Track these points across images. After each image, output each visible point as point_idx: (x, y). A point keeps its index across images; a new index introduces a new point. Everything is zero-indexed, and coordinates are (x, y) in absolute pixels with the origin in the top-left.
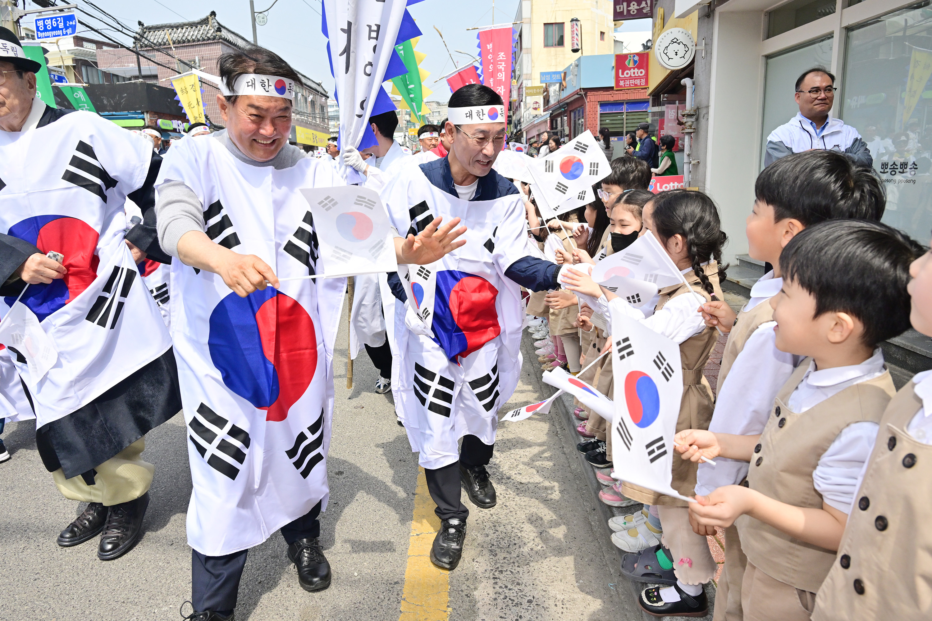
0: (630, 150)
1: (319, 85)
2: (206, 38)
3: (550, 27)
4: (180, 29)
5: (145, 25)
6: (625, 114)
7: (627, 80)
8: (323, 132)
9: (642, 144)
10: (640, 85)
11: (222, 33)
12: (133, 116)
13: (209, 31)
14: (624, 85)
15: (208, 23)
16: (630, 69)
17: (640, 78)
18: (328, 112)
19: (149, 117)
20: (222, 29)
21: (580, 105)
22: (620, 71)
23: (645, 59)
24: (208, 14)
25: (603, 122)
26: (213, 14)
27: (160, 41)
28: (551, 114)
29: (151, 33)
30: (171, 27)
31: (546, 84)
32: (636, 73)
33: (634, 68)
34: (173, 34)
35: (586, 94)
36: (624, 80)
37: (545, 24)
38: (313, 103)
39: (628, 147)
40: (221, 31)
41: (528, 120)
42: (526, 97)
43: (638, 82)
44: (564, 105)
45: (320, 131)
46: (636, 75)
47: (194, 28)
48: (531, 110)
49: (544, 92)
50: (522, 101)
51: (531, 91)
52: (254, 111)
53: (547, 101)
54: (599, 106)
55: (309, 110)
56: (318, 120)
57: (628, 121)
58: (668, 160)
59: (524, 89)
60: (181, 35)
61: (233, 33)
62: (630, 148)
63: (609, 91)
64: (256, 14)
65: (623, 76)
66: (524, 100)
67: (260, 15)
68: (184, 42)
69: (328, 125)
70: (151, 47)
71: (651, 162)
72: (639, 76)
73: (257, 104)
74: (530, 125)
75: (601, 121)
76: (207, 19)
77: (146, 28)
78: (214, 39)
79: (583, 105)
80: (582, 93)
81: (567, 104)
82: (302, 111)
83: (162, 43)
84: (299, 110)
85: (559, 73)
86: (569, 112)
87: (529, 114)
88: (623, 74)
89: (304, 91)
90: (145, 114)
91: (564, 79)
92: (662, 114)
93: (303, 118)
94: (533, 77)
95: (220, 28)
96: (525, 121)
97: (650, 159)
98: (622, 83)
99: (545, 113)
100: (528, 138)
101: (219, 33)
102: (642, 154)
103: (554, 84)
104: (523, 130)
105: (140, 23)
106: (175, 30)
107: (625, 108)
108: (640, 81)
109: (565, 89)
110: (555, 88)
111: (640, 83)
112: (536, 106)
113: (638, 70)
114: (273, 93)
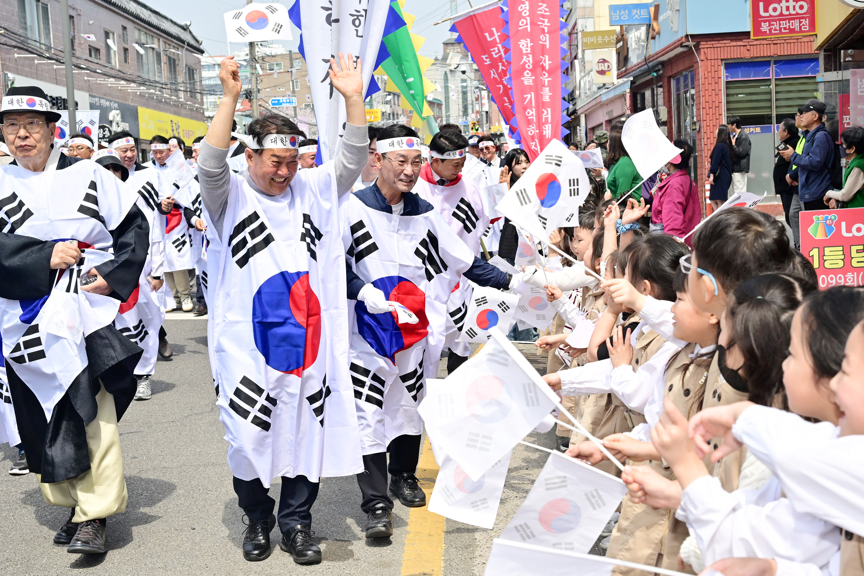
0: (786, 151)
1: (185, 28)
6: (773, 82)
7: (775, 21)
8: (192, 118)
9: (811, 142)
10: (801, 31)
14: (770, 30)
17: (798, 17)
18: (201, 81)
21: (687, 65)
22: (761, 4)
25: (732, 99)
28: (632, 83)
31: (621, 27)
32: (791, 8)
35: (697, 46)
36: (769, 21)
38: (173, 63)
39: (783, 146)
41: (588, 93)
42: (583, 51)
43: (796, 25)
44: (657, 65)
45: (186, 116)
46: (792, 12)
48: (594, 74)
49: (618, 42)
50: (576, 58)
51: (593, 39)
52: (275, 159)
53: (623, 57)
54: (722, 68)
55: (165, 76)
56: (181, 94)
57: (780, 96)
58: (859, 174)
59: (580, 35)
62: (786, 148)
63: (741, 40)
65: (767, 14)
66: (580, 56)
69: (202, 103)
71: (828, 176)
72: (797, 14)
73: (278, 154)
74: (594, 103)
75: (728, 95)
79: (692, 68)
80: (691, 43)
81: (663, 63)
82: (152, 79)
84: (146, 77)
85: (646, 6)
86: (666, 80)
87: (591, 83)
88: (766, 10)
89: (156, 40)
91: (656, 18)
92: (844, 85)
93: (152, 91)
94: (596, 13)
96: (583, 95)
97: (826, 171)
98: (765, 27)
99: (621, 81)
100: (590, 126)
102: (811, 162)
103: (638, 26)
104: (579, 112)
107: (772, 72)
108: (800, 22)
109: (657, 36)
110: (637, 33)
111: (800, 27)
112: (603, 67)
113: (794, 3)
114: (289, 146)
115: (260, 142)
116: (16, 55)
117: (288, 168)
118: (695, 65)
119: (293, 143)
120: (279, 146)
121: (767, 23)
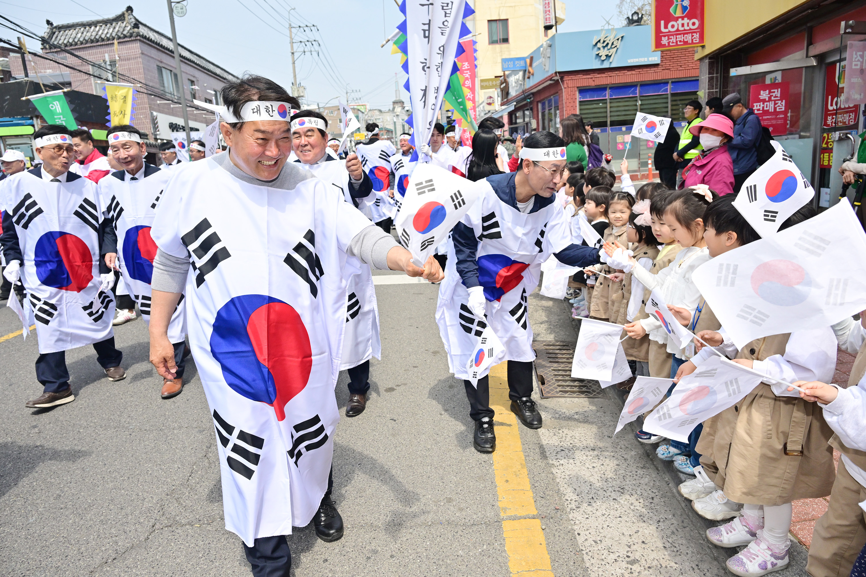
2: (122, 36)
3: (494, 24)
4: (93, 28)
5: (55, 25)
6: (608, 101)
7: (673, 35)
10: (693, 43)
11: (140, 29)
12: (20, 122)
13: (125, 27)
14: (669, 43)
15: (124, 20)
16: (677, 19)
17: (691, 32)
19: (39, 123)
20: (140, 26)
21: (553, 92)
22: (662, 22)
23: (699, 4)
24: (124, 9)
26: (130, 9)
27: (71, 41)
28: (515, 106)
29: (61, 33)
30: (84, 25)
32: (686, 25)
33: (683, 18)
34: (85, 33)
35: (562, 78)
36: (668, 36)
37: (489, 21)
40: (138, 28)
43: (688, 38)
44: (529, 95)
46: (686, 28)
47: (109, 25)
48: (485, 105)
49: (502, 84)
51: (486, 84)
52: (260, 136)
53: (505, 93)
54: (577, 93)
60: (94, 34)
61: (157, 32)
63: (589, 74)
64: (173, 4)
65: (667, 30)
67: (178, 5)
68: (97, 41)
70: (60, 47)
72: (690, 29)
73: (262, 128)
76: (123, 15)
77: (56, 27)
78: (131, 36)
80: (558, 77)
81: (533, 94)
83: (73, 43)
85: (524, 59)
86: (535, 103)
88: (666, 27)
90: (35, 119)
91: (531, 65)
95: (137, 24)
98: (664, 41)
99: (503, 107)
101: (136, 30)
103: (517, 72)
105: (48, 22)
106: (87, 28)
108: (692, 36)
109: (531, 77)
110: (517, 77)
111: (692, 40)
112: (490, 101)
113: (688, 21)
114: (277, 117)
115: (237, 113)
116: (158, 102)
117: (278, 145)
118: (560, 92)
119: (283, 113)
120: (264, 117)
121: (667, 38)
